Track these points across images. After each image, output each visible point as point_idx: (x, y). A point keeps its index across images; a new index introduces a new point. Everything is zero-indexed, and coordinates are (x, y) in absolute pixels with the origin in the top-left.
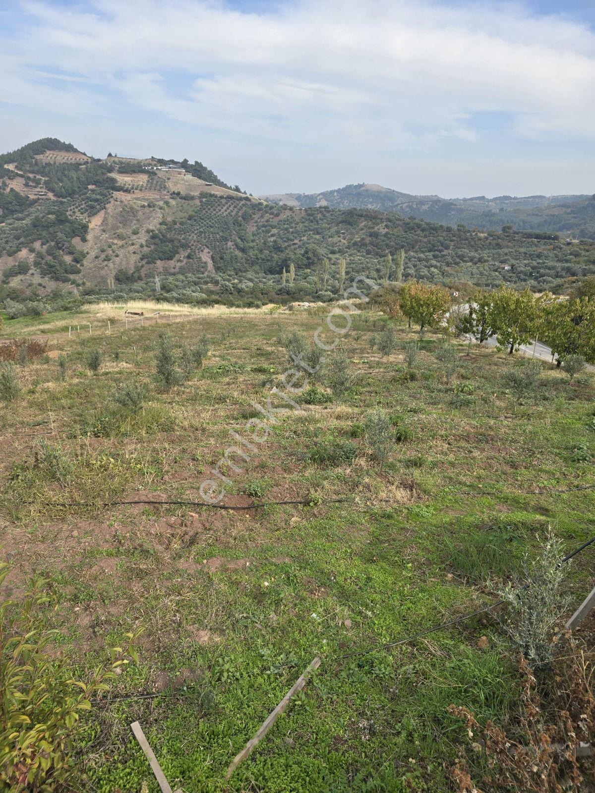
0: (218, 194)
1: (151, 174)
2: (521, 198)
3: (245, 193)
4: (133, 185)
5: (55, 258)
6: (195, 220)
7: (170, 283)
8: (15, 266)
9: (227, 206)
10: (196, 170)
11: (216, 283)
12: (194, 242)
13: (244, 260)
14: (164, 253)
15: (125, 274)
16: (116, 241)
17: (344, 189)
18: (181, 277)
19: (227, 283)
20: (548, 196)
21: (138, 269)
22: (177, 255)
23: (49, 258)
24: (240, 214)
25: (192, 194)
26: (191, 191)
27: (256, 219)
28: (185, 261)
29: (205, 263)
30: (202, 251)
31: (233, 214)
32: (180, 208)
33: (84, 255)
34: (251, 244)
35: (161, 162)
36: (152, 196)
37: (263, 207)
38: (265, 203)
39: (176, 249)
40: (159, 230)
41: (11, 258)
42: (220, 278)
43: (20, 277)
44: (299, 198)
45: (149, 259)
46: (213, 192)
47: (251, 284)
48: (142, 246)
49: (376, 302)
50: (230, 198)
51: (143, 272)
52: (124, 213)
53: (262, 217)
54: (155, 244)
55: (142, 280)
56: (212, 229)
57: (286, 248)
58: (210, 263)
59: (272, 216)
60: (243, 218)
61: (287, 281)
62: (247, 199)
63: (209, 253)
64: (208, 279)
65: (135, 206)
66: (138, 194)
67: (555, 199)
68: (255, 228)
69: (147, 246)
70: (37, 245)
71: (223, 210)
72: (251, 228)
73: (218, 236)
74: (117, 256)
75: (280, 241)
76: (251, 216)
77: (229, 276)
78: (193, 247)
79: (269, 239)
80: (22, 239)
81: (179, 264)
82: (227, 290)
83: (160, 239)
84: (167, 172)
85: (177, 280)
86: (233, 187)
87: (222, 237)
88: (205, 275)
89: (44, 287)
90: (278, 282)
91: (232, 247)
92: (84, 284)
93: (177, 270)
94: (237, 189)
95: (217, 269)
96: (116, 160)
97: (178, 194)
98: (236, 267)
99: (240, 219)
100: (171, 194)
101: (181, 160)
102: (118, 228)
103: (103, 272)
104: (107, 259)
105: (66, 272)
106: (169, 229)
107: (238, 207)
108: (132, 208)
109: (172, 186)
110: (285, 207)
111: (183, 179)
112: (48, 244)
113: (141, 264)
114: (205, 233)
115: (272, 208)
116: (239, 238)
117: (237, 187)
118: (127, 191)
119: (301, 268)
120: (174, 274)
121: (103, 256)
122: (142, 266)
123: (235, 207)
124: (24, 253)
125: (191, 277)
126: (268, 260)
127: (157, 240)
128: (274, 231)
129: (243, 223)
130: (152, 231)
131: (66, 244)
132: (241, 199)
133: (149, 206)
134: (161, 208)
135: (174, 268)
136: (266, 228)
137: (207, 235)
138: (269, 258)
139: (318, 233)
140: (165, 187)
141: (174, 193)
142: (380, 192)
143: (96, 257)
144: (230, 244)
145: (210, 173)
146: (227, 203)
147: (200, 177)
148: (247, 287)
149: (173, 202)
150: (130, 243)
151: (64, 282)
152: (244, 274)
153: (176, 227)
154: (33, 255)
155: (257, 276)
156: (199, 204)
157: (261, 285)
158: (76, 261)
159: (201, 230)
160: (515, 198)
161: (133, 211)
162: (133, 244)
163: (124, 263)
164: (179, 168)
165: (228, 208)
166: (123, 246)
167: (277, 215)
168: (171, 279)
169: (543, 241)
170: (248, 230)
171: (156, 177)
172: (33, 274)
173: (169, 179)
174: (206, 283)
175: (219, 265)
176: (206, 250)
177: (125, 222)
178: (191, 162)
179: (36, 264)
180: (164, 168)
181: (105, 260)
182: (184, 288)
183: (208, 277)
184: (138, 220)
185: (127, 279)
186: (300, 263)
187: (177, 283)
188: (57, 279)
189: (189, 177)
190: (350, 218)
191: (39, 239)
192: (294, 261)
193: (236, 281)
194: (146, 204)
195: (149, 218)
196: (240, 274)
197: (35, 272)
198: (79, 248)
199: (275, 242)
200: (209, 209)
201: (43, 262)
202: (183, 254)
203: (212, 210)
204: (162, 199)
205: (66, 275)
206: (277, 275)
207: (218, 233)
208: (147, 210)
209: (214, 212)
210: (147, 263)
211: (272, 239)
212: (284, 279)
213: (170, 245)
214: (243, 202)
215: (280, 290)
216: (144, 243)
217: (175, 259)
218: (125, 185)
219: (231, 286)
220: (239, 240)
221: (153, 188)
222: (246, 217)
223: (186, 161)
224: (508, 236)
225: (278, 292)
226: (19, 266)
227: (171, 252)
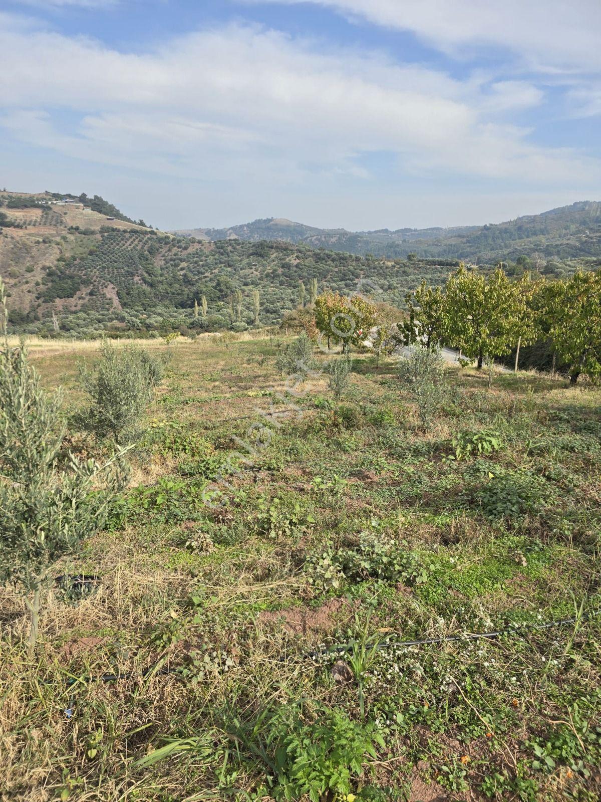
0: (121, 228)
1: (46, 208)
2: (421, 230)
3: (151, 227)
4: (26, 220)
6: (97, 256)
7: (71, 322)
9: (131, 240)
10: (95, 204)
11: (122, 319)
12: (97, 277)
13: (152, 295)
14: (63, 290)
15: (20, 314)
16: (7, 280)
17: (253, 224)
18: (83, 315)
19: (134, 319)
20: (444, 227)
21: (34, 309)
22: (78, 293)
24: (146, 248)
25: (92, 228)
26: (91, 225)
27: (163, 253)
28: (88, 298)
29: (110, 299)
30: (106, 287)
31: (139, 248)
32: (80, 243)
34: (160, 279)
35: (57, 196)
36: (48, 231)
37: (170, 240)
38: (172, 237)
39: (76, 285)
40: (57, 266)
42: (126, 314)
44: (208, 232)
45: (47, 297)
46: (115, 227)
47: (160, 319)
48: (37, 284)
49: (290, 326)
50: (134, 232)
51: (40, 312)
52: (15, 250)
53: (170, 250)
54: (52, 281)
55: (39, 320)
56: (115, 264)
57: (197, 281)
58: (116, 301)
59: (180, 250)
60: (149, 252)
61: (200, 314)
62: (152, 233)
63: (114, 288)
64: (113, 316)
65: (28, 243)
66: (31, 230)
67: (452, 230)
68: (163, 262)
69: (43, 284)
71: (127, 245)
72: (158, 263)
73: (123, 271)
75: (190, 275)
76: (158, 250)
77: (137, 311)
78: (96, 283)
79: (179, 273)
81: (81, 302)
82: (134, 326)
83: (59, 276)
84: (63, 206)
85: (78, 318)
86: (138, 221)
87: (128, 271)
88: (110, 312)
90: (191, 315)
91: (140, 282)
93: (79, 308)
94: (142, 223)
95: (124, 305)
96: (5, 194)
97: (77, 229)
98: (145, 302)
99: (147, 252)
100: (69, 229)
101: (79, 195)
102: (9, 266)
106: (68, 265)
107: (144, 241)
108: (24, 245)
109: (69, 221)
110: (193, 241)
111: (82, 214)
113: (37, 303)
114: (108, 268)
115: (179, 241)
116: (147, 272)
117: (141, 221)
118: (18, 226)
119: (213, 301)
120: (75, 312)
122: (39, 306)
123: (140, 241)
125: (94, 315)
126: (178, 294)
127: (54, 278)
128: (184, 264)
129: (149, 257)
130: (49, 268)
132: (146, 233)
133: (44, 242)
134: (58, 244)
135: (75, 306)
136: (175, 262)
137: (110, 270)
138: (180, 292)
139: (230, 266)
140: (61, 222)
141: (72, 228)
142: (289, 226)
144: (136, 279)
145: (112, 207)
146: (131, 238)
147: (100, 212)
148: (156, 322)
149: (71, 238)
150: (24, 281)
152: (153, 309)
153: (76, 262)
155: (167, 310)
156: (101, 239)
157: (172, 320)
159: (104, 265)
160: (415, 230)
161: (26, 248)
162: (27, 282)
163: (17, 303)
164: (76, 202)
165: (132, 243)
166: (15, 285)
167: (186, 248)
168: (71, 317)
169: (446, 268)
170: (155, 264)
171: (51, 212)
173: (65, 214)
174: (111, 320)
175: (126, 301)
176: (111, 286)
177: (17, 260)
178: (90, 196)
180: (60, 203)
182: (86, 326)
183: (113, 313)
184: (32, 257)
185: (22, 319)
186: (212, 295)
187: (78, 322)
189: (88, 211)
190: (260, 251)
192: (205, 294)
193: (145, 316)
194: (41, 240)
195: (44, 254)
196: (149, 309)
199: (185, 275)
200: (112, 244)
202: (84, 291)
203: (114, 244)
204: (58, 235)
206: (188, 309)
207: (123, 268)
208: (42, 246)
209: (118, 247)
210: (43, 302)
211: (182, 272)
212: (196, 312)
213: (70, 282)
214: (149, 236)
215: (192, 323)
216: (40, 281)
217: (75, 297)
218: (16, 220)
219: (138, 321)
220: (146, 275)
221: (48, 224)
222: (152, 251)
223: (84, 195)
224: (412, 264)
225: (191, 326)
227: (71, 289)
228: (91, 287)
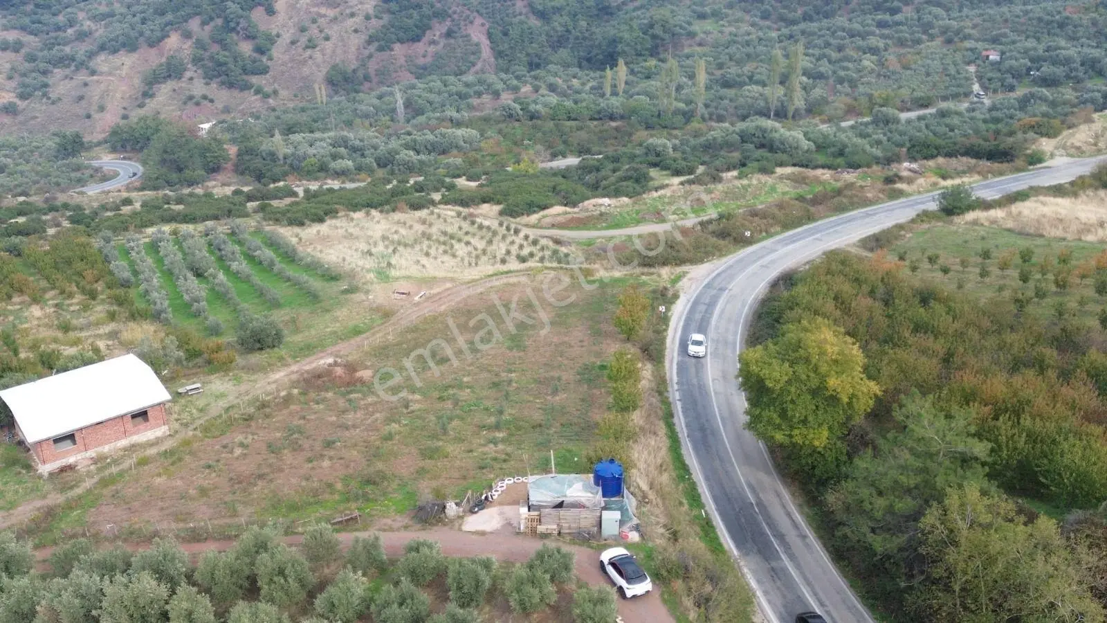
5: (225, 47)
8: (161, 65)
12: (457, 6)
13: (544, 37)
14: (406, 30)
15: (342, 71)
16: (323, 10)
21: (363, 61)
22: (428, 32)
23: (215, 48)
28: (443, 42)
29: (477, 45)
30: (471, 22)
33: (272, 40)
39: (425, 21)
41: (153, 51)
43: (170, 85)
45: (380, 40)
47: (553, 99)
48: (368, 18)
54: (390, 12)
58: (485, 42)
61: (613, 90)
63: (483, 25)
64: (482, 88)
69: (376, 17)
70: (194, 25)
74: (327, 39)
77: (517, 78)
78: (455, 16)
80: (169, 17)
81: (432, 49)
89: (212, 101)
90: (599, 90)
91: (524, 11)
92: (275, 92)
103: (306, 71)
104: (311, 45)
105: (245, 71)
112: (212, 24)
113: (367, 53)
119: (641, 55)
121: (303, 40)
122: (370, 56)
124: (173, 41)
125: (454, 83)
127: (393, 5)
131: (243, 23)
135: (424, 56)
143: (293, 43)
144: (519, 4)
148: (546, 105)
150: (348, 11)
151: (242, 90)
152: (542, 72)
154: (189, 43)
155: (566, 74)
157: (569, 102)
158: (260, 50)
162: (352, 15)
163: (339, 51)
166: (336, 18)
172: (191, 79)
174: (479, 97)
175: (501, 47)
176: (479, 21)
179: (196, 60)
181: (307, 47)
185: (346, 80)
186: (639, 47)
188: (231, 86)
191: (197, 14)
193: (528, 90)
196: (537, 70)
197: (195, 75)
198: (262, 28)
201: (207, 54)
202: (439, 29)
205: (245, 77)
210: (377, 50)
212: (608, 83)
213: (415, 14)
216: (371, 12)
217: (425, 39)
225: (596, 116)
226: (169, 64)
227: (416, 26)
228: (448, 23)
